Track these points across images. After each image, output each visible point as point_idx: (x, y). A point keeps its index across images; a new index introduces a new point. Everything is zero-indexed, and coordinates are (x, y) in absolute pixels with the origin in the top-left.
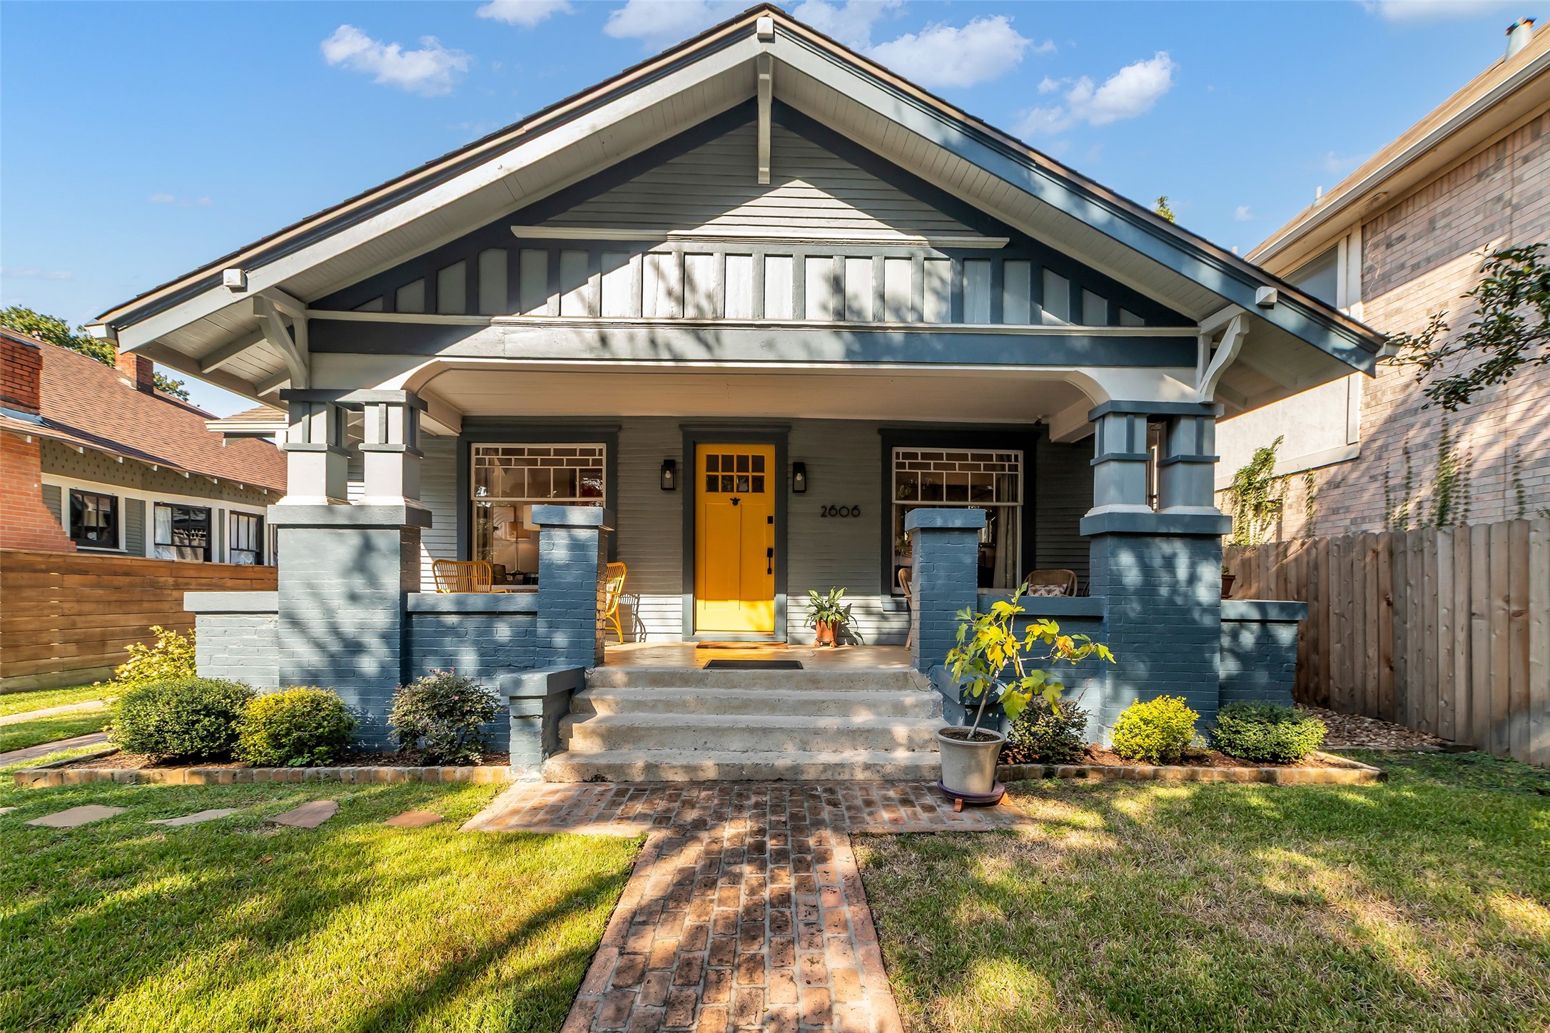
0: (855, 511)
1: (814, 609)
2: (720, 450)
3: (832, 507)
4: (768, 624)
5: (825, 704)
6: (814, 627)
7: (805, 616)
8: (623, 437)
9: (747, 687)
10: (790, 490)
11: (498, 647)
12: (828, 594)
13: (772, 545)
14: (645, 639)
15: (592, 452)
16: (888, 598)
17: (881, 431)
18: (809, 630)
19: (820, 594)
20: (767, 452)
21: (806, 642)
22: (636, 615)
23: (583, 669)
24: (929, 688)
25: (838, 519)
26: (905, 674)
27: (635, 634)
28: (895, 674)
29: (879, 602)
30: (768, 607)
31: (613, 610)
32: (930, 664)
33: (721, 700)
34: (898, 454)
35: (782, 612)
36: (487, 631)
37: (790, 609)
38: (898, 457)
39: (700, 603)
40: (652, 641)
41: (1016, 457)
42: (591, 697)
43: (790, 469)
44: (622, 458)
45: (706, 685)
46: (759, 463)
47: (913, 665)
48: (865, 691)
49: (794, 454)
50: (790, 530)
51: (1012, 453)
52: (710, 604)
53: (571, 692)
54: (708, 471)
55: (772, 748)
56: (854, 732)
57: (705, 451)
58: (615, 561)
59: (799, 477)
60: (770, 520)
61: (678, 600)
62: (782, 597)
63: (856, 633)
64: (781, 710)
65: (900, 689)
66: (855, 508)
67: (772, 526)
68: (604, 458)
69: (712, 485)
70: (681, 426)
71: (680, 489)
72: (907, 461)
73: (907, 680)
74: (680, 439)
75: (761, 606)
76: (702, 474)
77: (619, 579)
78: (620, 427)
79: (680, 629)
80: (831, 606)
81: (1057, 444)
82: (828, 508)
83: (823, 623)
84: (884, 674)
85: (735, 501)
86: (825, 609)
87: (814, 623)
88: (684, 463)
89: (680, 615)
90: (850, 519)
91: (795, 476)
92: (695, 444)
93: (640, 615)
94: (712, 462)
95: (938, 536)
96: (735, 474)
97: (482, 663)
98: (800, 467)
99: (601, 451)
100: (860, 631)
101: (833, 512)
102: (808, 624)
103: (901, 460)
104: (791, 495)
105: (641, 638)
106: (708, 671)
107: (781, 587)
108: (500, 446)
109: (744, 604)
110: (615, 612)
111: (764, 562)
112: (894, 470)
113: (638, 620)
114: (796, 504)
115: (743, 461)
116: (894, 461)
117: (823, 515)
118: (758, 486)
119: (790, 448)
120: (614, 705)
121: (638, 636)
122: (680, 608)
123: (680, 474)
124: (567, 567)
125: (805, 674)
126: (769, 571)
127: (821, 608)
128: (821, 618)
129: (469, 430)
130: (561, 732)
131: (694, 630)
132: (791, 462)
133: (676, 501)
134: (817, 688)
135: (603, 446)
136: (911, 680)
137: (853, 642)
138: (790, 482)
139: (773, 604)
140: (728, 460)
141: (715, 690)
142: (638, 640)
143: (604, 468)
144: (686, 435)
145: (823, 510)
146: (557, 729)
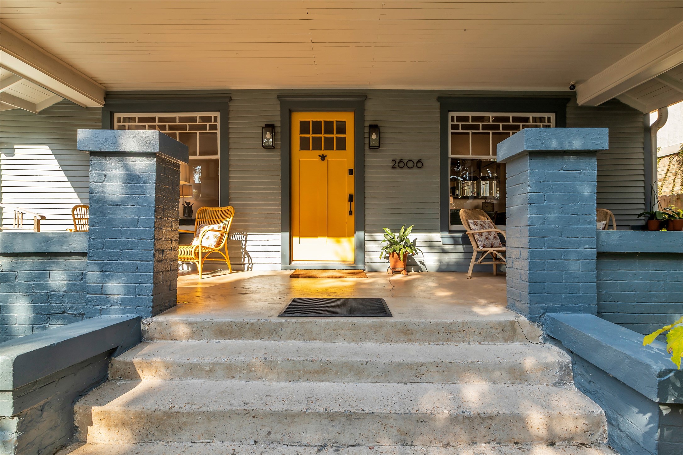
0: (419, 164)
1: (386, 244)
2: (311, 117)
3: (401, 161)
4: (351, 256)
5: (424, 369)
6: (387, 258)
7: (379, 249)
8: (233, 106)
9: (328, 339)
10: (367, 147)
11: (50, 295)
12: (399, 231)
13: (352, 192)
14: (251, 268)
15: (209, 119)
16: (447, 234)
17: (439, 99)
18: (383, 260)
19: (392, 231)
20: (348, 118)
21: (382, 271)
22: (245, 249)
23: (138, 320)
24: (541, 340)
25: (406, 170)
26: (512, 323)
27: (244, 264)
28: (500, 323)
29: (438, 238)
30: (350, 241)
31: (222, 245)
32: (542, 311)
33: (294, 363)
34: (453, 118)
35: (361, 247)
36: (43, 274)
37: (368, 243)
38: (453, 120)
39: (296, 240)
40: (257, 270)
41: (549, 118)
42: (136, 360)
43: (367, 130)
44: (232, 123)
45: (280, 337)
46: (341, 128)
47: (521, 312)
48: (466, 344)
49: (369, 119)
50: (367, 179)
51: (546, 115)
52: (303, 240)
53: (112, 353)
54: (301, 133)
55: (359, 441)
56: (471, 419)
57: (298, 118)
58: (228, 205)
59: (374, 136)
60: (351, 172)
61: (278, 236)
62: (361, 234)
63: (421, 262)
64: (369, 376)
65: (506, 340)
66: (419, 161)
67: (353, 177)
68: (218, 124)
69: (304, 145)
70: (279, 97)
71: (278, 147)
72: (460, 124)
73: (514, 330)
74: (279, 107)
75: (344, 240)
76: (296, 136)
77: (228, 219)
78: (231, 99)
79: (279, 260)
80: (402, 241)
81: (583, 108)
82: (397, 161)
83: (395, 255)
84: (488, 323)
85: (323, 158)
86: (397, 243)
87: (387, 255)
88: (281, 127)
89: (279, 249)
90: (415, 170)
91: (370, 135)
92: (290, 112)
93: (248, 249)
94: (304, 127)
95: (549, 160)
96: (323, 136)
97: (37, 311)
98: (374, 128)
99: (216, 118)
100: (425, 261)
101: (401, 165)
102: (383, 256)
103: (455, 123)
104: (367, 151)
105: (248, 267)
106: (283, 320)
107: (360, 226)
108: (137, 115)
109: (330, 240)
110: (224, 248)
111: (346, 205)
112: (450, 131)
113: (246, 253)
114: (371, 159)
115: (329, 126)
116: (450, 123)
117: (393, 167)
118: (342, 145)
119: (366, 113)
120: (162, 370)
121: (246, 266)
122: (279, 243)
123: (279, 136)
124: (122, 203)
125: (395, 325)
126: (351, 213)
127: (392, 243)
128: (394, 251)
129: (111, 102)
130: (77, 418)
131: (291, 260)
132: (367, 124)
133: (275, 157)
134: (410, 340)
135: (217, 114)
136: (519, 330)
137: (418, 270)
138: (367, 141)
139: (353, 240)
140: (317, 126)
141: (290, 344)
142: (246, 269)
143: (218, 131)
144: (283, 104)
145: (392, 164)
146: (71, 414)
